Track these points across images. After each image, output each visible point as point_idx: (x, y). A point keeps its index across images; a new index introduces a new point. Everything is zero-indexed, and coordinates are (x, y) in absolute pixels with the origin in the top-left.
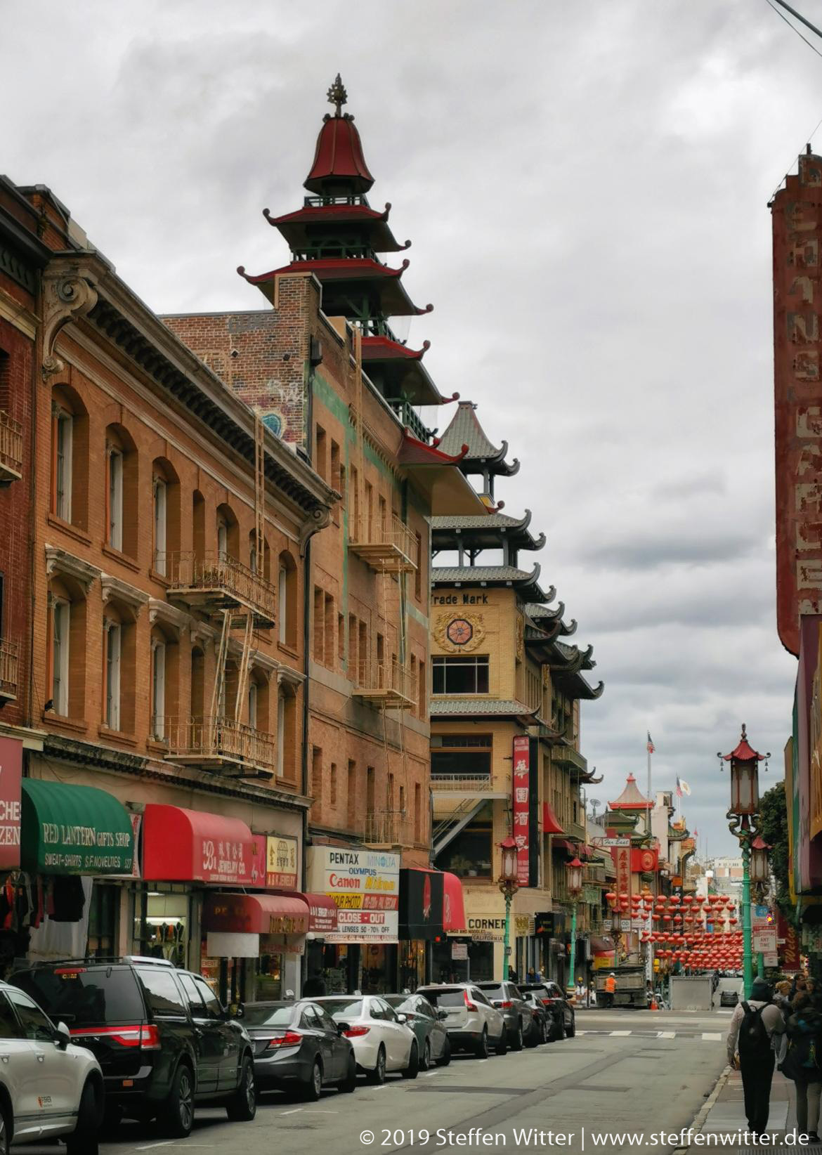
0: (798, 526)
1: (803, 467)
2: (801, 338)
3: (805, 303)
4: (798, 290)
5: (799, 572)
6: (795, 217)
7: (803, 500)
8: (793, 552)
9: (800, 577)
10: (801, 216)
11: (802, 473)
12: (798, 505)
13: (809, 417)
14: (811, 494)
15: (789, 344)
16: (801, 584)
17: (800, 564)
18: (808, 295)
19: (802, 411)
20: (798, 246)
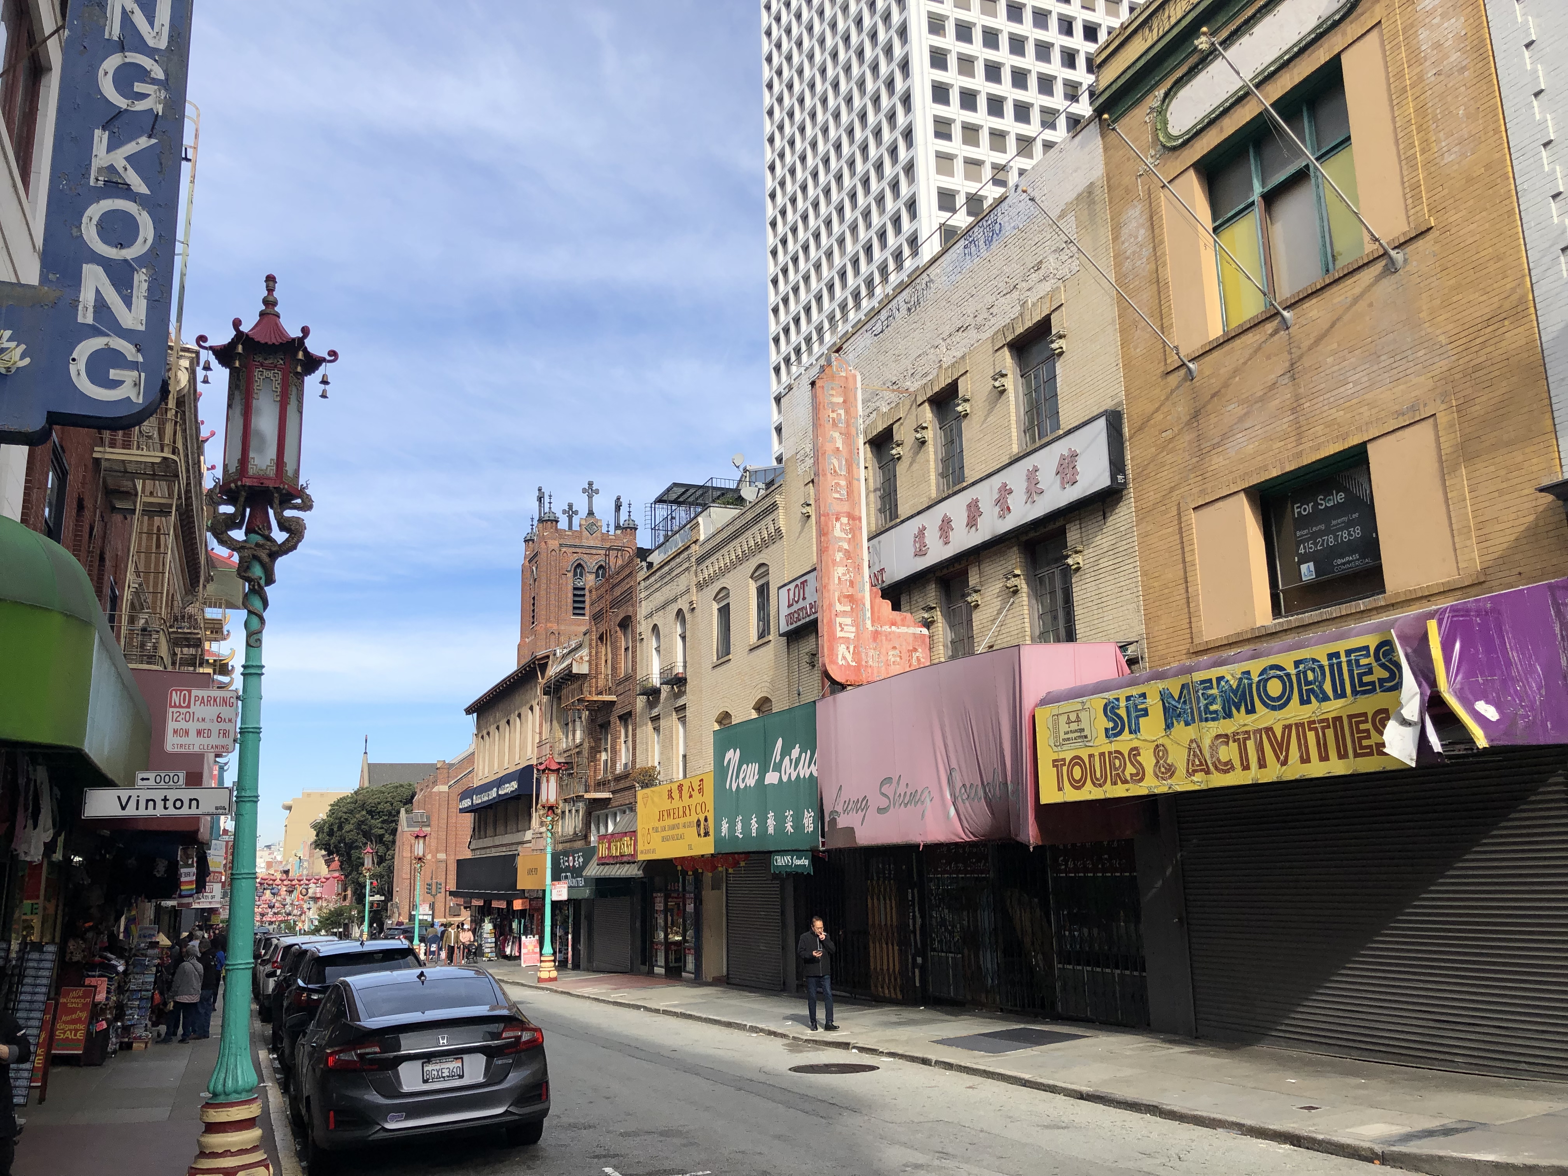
0: (837, 594)
1: (839, 556)
2: (835, 471)
3: (838, 448)
4: (833, 440)
5: (838, 625)
6: (831, 392)
7: (839, 578)
8: (834, 613)
9: (839, 629)
10: (834, 392)
11: (838, 560)
12: (836, 581)
13: (841, 524)
14: (844, 574)
15: (829, 475)
16: (839, 634)
17: (838, 620)
18: (839, 444)
19: (837, 519)
20: (833, 412)
